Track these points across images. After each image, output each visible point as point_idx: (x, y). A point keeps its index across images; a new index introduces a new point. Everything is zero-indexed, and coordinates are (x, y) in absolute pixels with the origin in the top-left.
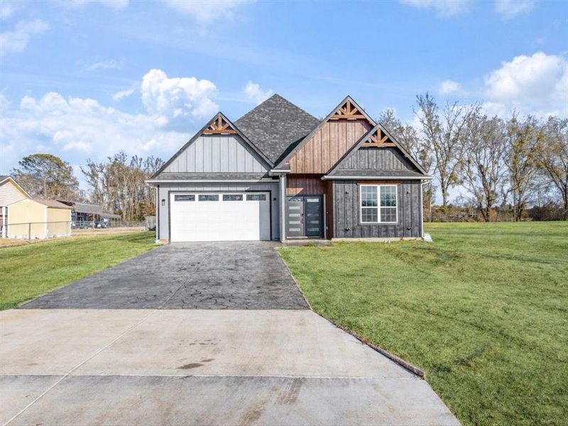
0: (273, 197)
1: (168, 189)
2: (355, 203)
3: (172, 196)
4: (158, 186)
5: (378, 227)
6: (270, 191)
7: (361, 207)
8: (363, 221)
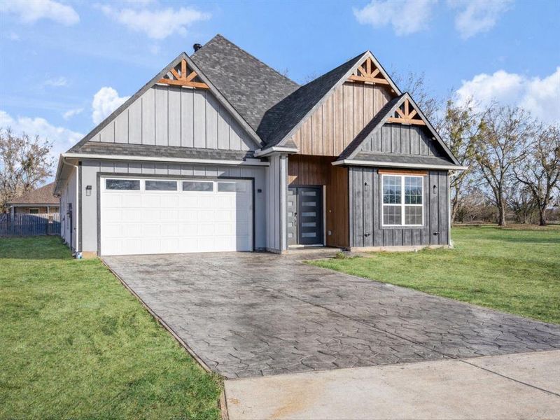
0: (256, 189)
1: (97, 169)
2: (376, 199)
3: (103, 181)
4: (80, 164)
5: (403, 231)
6: (253, 179)
7: (383, 205)
8: (385, 223)
